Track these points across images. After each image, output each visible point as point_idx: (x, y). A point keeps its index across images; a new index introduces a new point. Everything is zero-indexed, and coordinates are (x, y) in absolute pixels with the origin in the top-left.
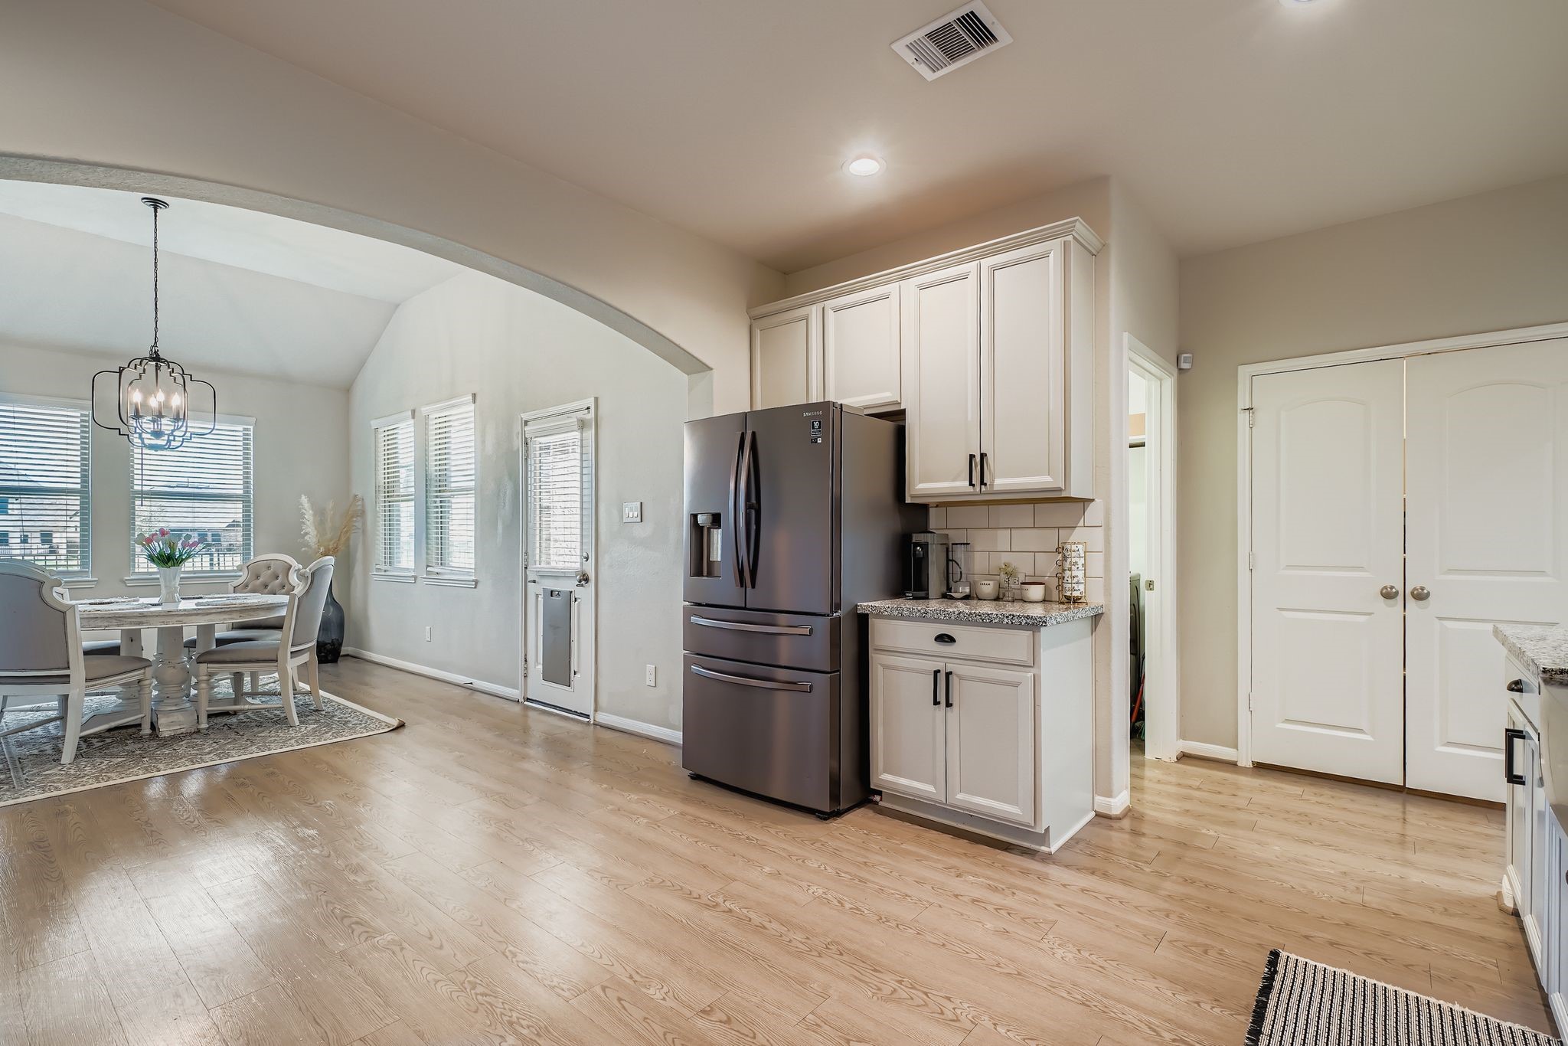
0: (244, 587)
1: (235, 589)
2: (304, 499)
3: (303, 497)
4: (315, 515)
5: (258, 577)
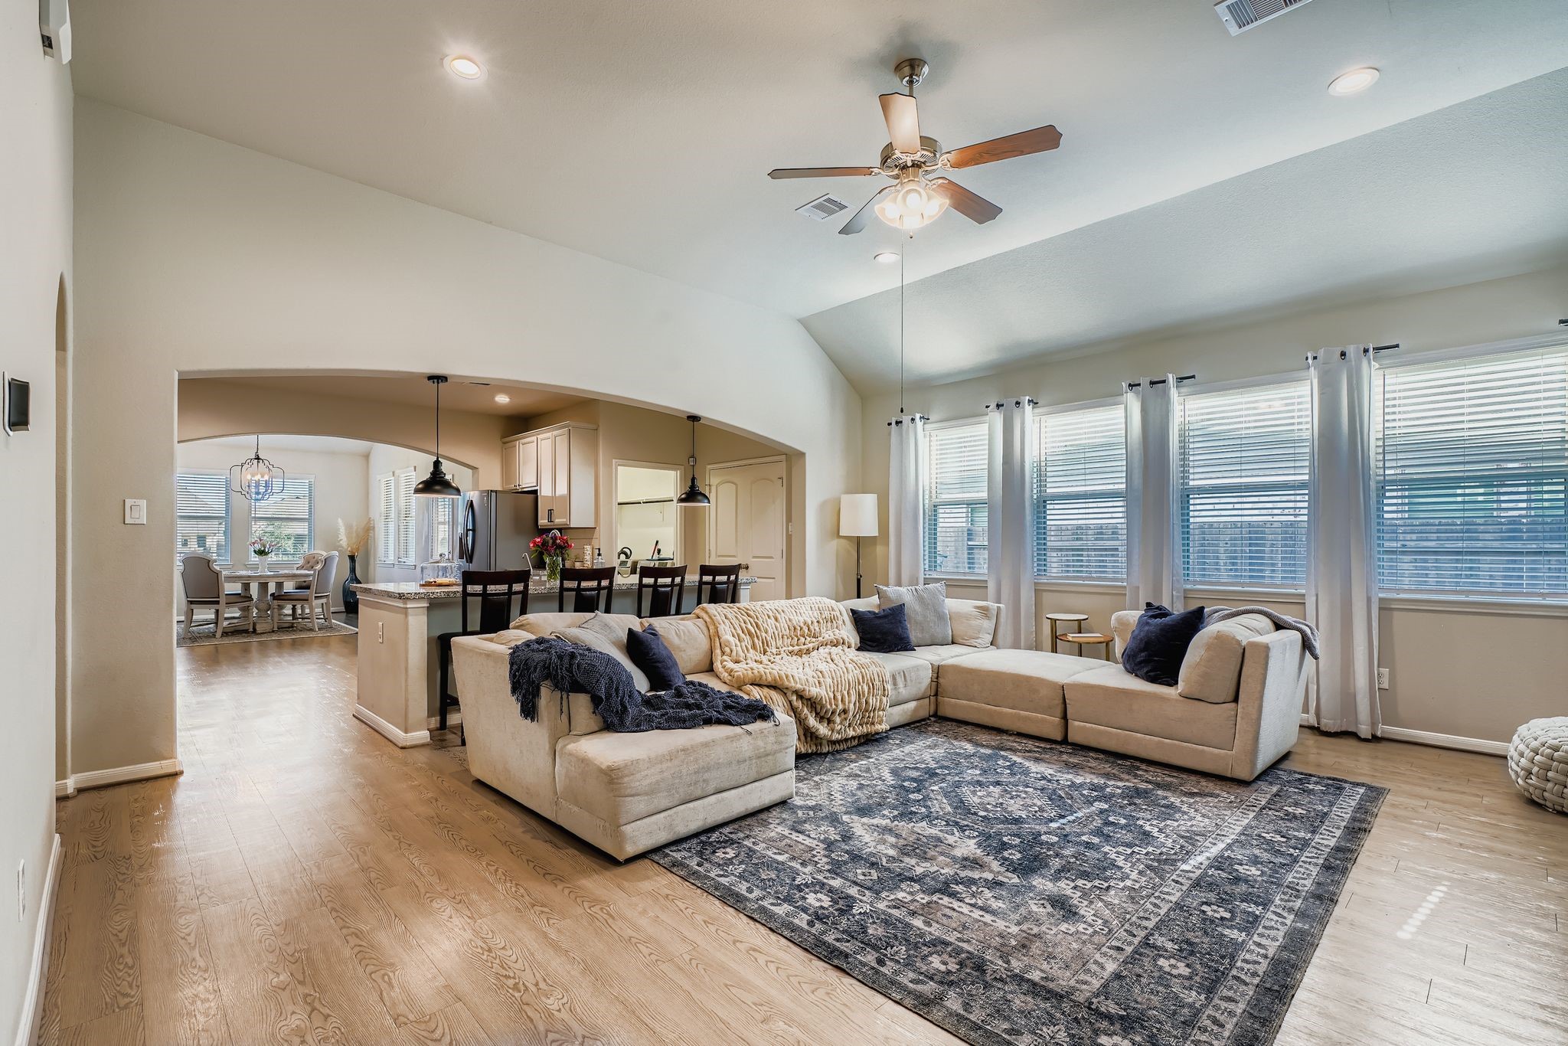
0: (302, 567)
1: (297, 569)
2: (340, 521)
3: (339, 519)
4: (346, 530)
5: (309, 563)
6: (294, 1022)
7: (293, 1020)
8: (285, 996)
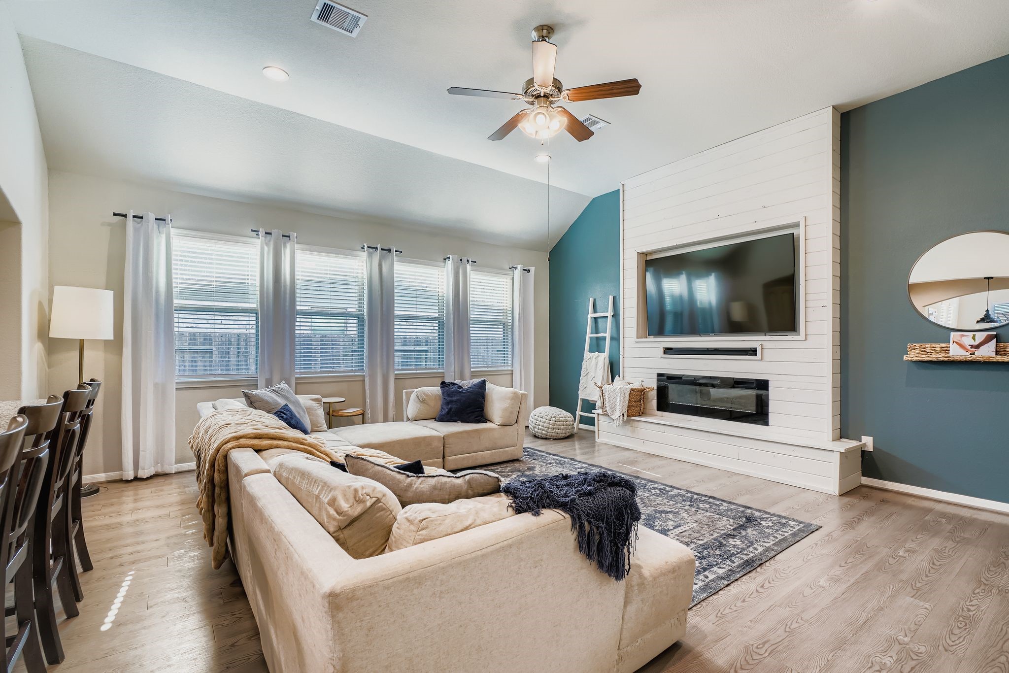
6: (888, 661)
7: (886, 659)
8: (897, 647)
